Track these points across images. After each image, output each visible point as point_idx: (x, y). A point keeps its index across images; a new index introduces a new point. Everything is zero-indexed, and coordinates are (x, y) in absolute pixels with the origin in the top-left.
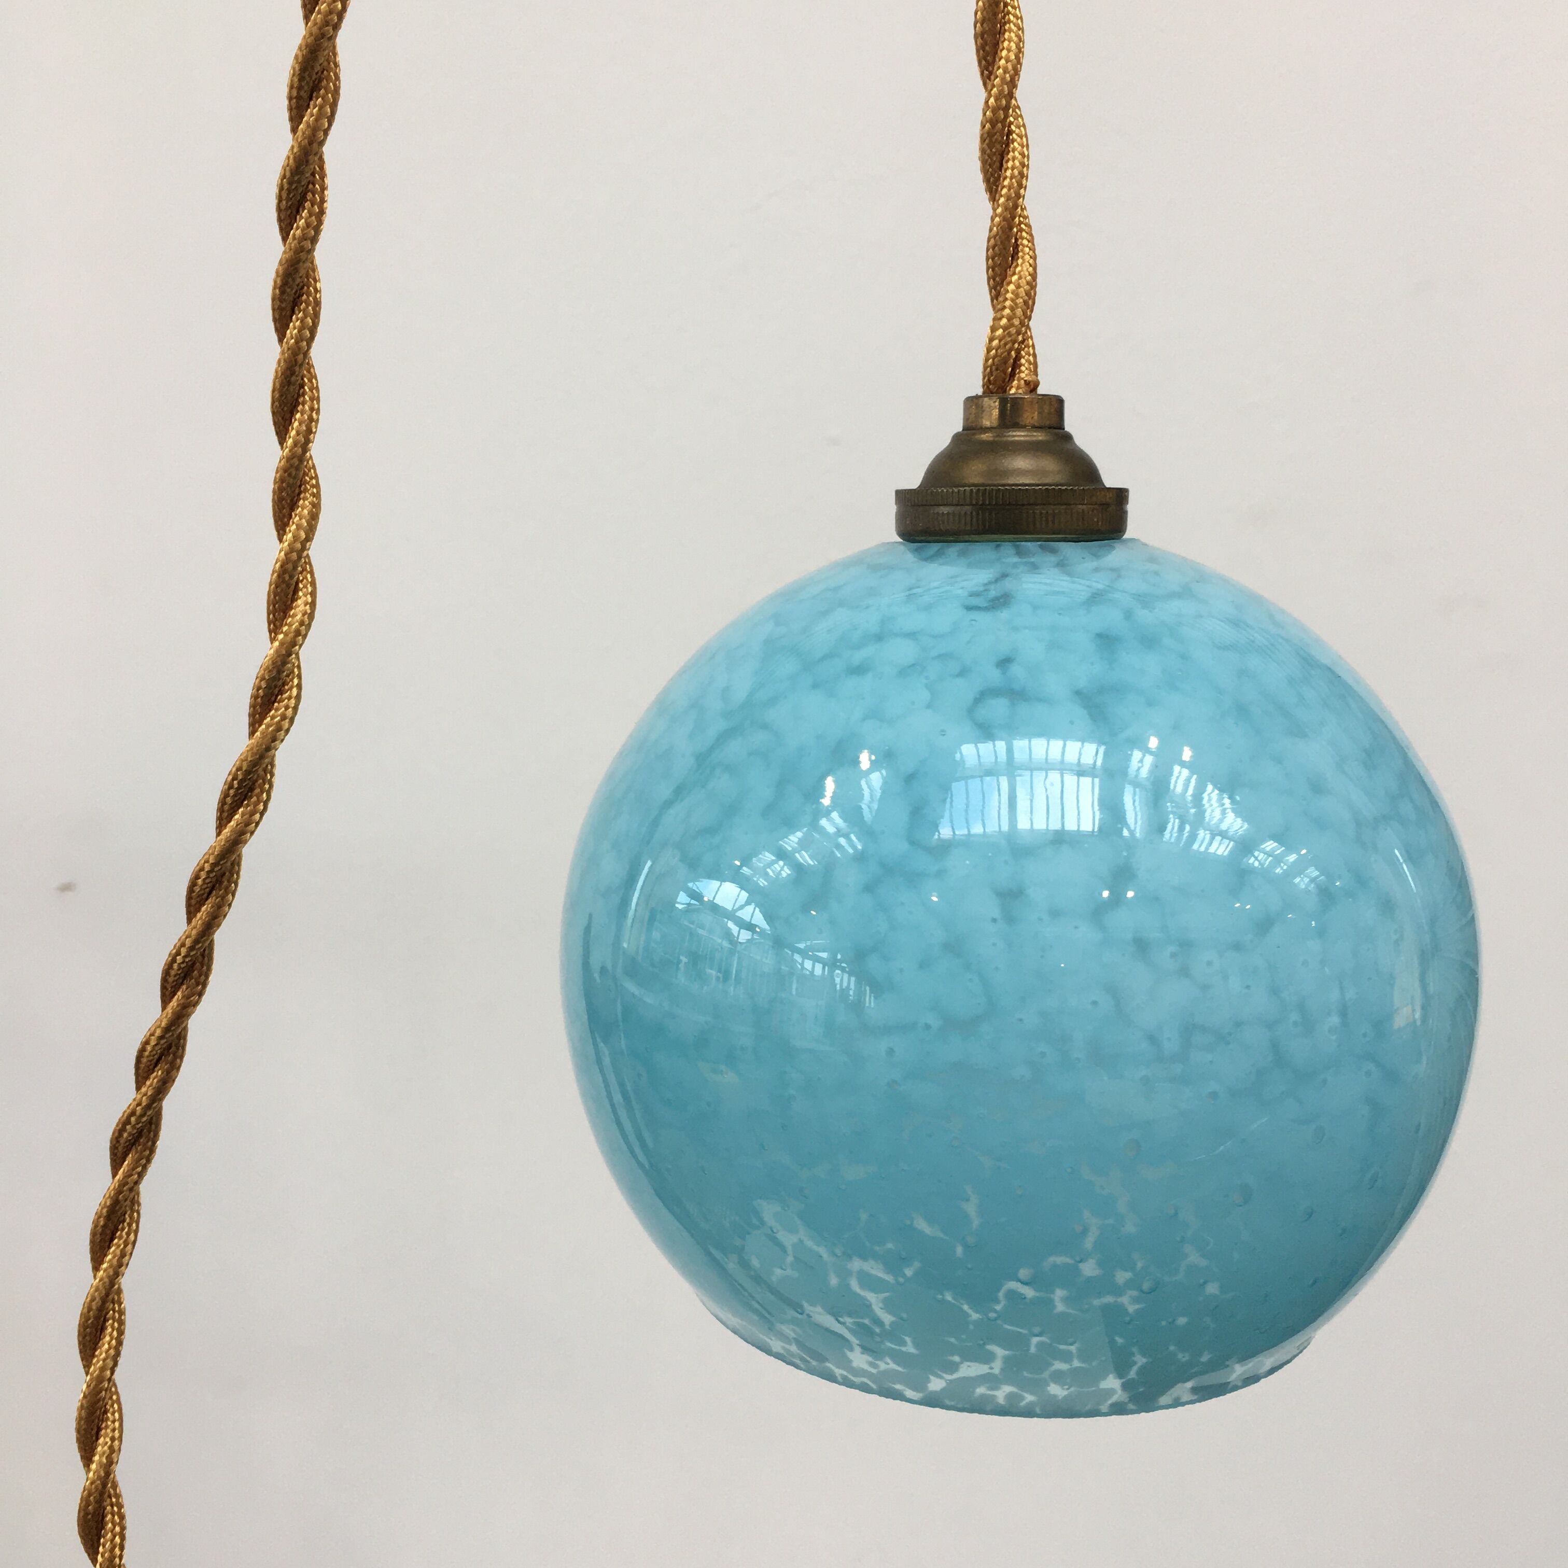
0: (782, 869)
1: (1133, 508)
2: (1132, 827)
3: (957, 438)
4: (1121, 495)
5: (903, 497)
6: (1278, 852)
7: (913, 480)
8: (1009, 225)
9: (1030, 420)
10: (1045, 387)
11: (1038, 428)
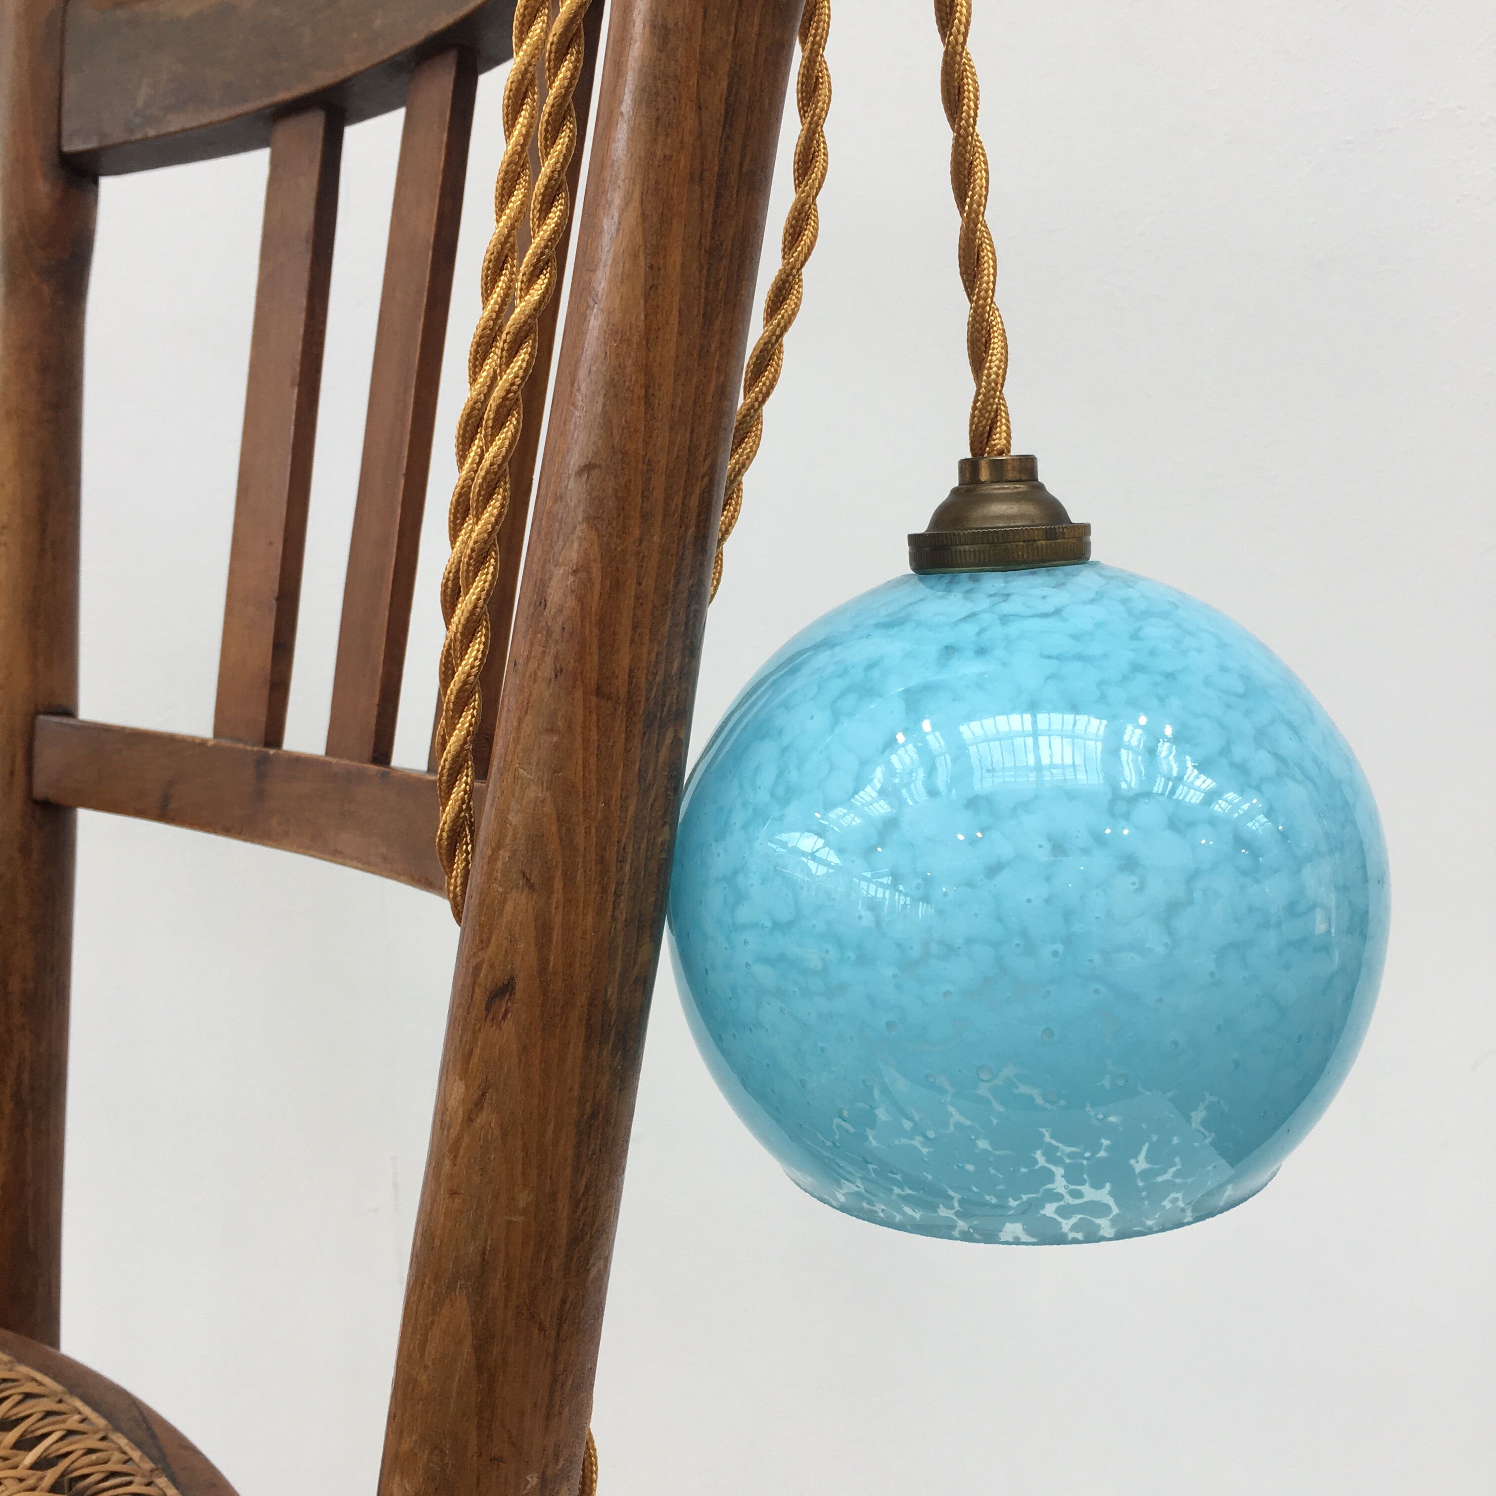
0: (853, 819)
1: (1094, 539)
2: (1129, 780)
3: (955, 492)
4: (1085, 529)
5: (915, 540)
6: (1236, 801)
7: (922, 526)
8: (982, 316)
9: (1010, 475)
10: (1017, 449)
11: (1019, 481)
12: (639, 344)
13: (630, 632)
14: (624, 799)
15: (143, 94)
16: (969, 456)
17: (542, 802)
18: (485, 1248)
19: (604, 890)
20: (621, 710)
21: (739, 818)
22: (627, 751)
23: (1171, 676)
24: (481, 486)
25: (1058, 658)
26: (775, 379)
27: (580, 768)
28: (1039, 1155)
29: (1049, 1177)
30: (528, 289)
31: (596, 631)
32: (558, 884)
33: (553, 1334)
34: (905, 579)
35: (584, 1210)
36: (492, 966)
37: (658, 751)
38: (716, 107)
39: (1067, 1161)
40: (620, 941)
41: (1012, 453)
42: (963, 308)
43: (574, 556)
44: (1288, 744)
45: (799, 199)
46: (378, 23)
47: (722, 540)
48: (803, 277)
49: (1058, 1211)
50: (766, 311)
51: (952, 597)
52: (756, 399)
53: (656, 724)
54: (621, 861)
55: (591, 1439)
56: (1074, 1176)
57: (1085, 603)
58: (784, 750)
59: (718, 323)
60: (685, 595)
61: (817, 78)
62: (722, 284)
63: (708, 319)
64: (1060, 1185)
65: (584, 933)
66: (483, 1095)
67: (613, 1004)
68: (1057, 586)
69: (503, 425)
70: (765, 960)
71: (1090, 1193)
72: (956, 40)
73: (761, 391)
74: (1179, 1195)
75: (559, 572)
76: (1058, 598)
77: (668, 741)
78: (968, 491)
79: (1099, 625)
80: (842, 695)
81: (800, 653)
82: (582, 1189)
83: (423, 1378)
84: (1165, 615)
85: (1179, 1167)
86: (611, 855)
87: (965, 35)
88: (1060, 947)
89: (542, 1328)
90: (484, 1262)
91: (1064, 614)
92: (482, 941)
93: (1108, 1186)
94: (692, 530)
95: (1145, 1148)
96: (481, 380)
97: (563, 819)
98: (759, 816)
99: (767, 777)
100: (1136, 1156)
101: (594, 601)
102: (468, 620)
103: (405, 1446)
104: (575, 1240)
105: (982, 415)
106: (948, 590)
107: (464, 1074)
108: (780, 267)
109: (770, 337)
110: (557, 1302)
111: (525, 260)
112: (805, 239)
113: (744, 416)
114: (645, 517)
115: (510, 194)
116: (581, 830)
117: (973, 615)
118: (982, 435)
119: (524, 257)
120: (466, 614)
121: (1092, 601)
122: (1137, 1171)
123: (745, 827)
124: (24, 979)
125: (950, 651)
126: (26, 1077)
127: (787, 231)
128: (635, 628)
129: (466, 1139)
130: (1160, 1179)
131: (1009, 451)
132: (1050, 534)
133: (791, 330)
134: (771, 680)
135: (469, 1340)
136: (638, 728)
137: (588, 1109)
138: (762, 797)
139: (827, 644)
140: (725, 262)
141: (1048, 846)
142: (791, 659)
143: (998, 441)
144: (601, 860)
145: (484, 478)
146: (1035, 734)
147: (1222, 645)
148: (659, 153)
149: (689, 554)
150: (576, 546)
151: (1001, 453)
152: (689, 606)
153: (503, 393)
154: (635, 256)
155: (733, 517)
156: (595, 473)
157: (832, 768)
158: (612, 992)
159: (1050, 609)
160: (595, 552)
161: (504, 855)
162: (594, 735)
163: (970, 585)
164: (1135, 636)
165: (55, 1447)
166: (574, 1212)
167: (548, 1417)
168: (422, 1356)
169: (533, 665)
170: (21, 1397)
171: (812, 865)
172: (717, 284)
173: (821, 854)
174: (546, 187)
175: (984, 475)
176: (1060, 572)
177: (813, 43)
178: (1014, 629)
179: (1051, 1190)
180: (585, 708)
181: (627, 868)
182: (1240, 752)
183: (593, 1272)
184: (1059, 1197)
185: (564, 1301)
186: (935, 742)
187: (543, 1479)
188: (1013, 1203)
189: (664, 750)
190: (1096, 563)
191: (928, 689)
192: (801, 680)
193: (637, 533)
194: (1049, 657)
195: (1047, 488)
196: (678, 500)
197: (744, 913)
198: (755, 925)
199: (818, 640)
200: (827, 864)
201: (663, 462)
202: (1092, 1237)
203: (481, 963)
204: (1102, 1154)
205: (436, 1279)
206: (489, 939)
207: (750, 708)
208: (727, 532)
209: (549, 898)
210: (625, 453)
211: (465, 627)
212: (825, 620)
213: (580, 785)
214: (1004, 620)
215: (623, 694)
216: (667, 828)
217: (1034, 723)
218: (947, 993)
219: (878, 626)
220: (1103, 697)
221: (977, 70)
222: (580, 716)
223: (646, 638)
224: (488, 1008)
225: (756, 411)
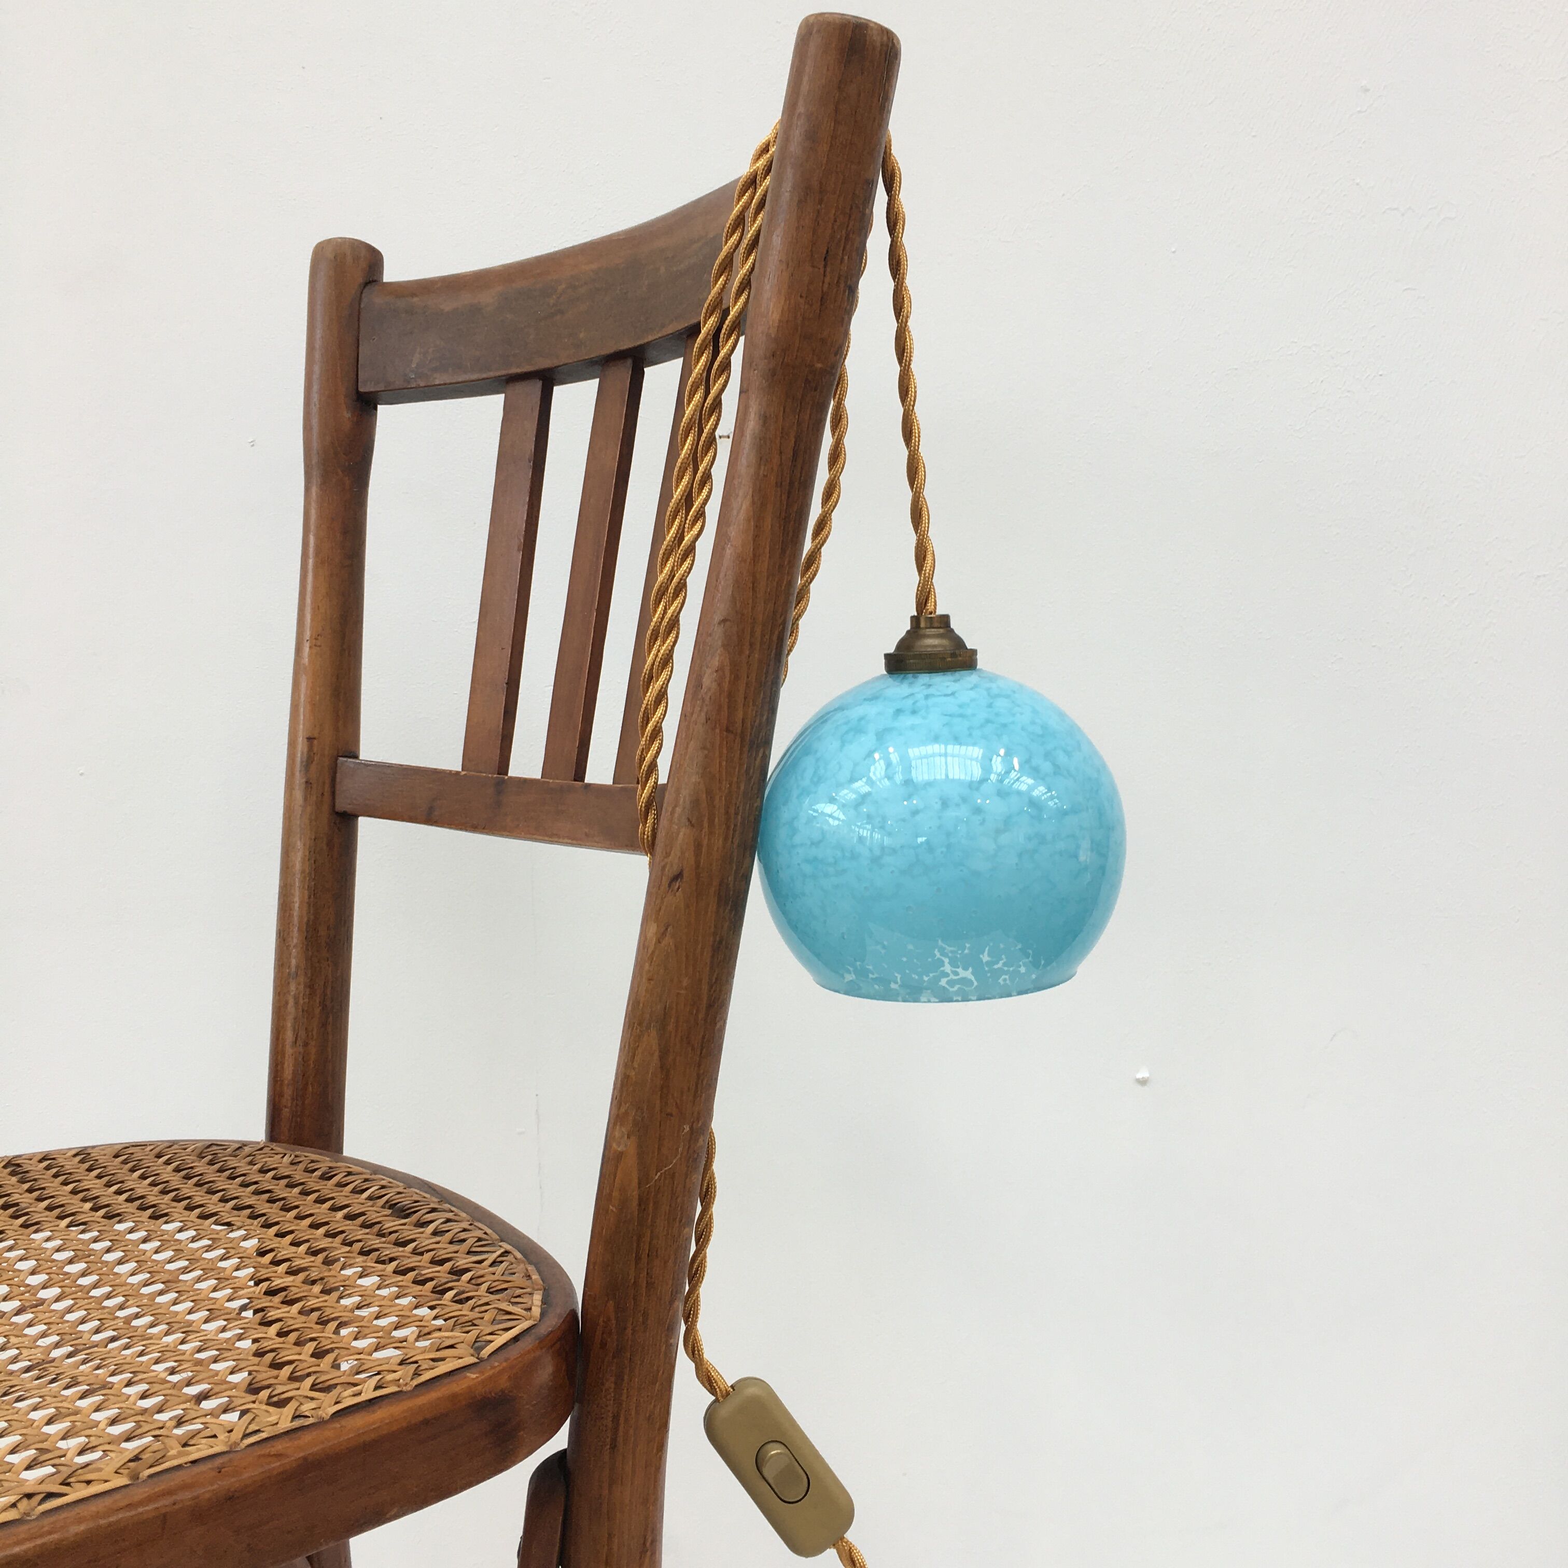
0: (851, 795)
1: (979, 657)
3: (908, 632)
4: (974, 652)
5: (887, 656)
7: (891, 649)
8: (922, 544)
9: (936, 624)
10: (940, 611)
11: (940, 628)
12: (750, 563)
13: (743, 700)
14: (738, 783)
15: (416, 359)
16: (916, 614)
17: (699, 783)
18: (666, 1006)
19: (728, 828)
20: (738, 740)
21: (795, 793)
22: (740, 759)
23: (1005, 726)
24: (666, 626)
25: (950, 715)
26: (817, 571)
27: (718, 765)
28: (936, 952)
29: (942, 964)
30: (692, 528)
31: (727, 700)
32: (706, 824)
33: (699, 1053)
34: (883, 676)
35: (714, 991)
36: (672, 866)
37: (755, 760)
38: (789, 453)
39: (950, 955)
40: (735, 854)
41: (937, 614)
42: (913, 538)
43: (717, 664)
44: (1062, 758)
45: (830, 477)
46: (582, 335)
47: (788, 654)
48: (832, 517)
49: (948, 983)
50: (813, 534)
51: (903, 686)
52: (807, 581)
53: (755, 746)
54: (736, 814)
55: (712, 1132)
56: (953, 963)
57: (967, 689)
58: (818, 760)
59: (788, 552)
60: (770, 683)
61: (841, 416)
62: (791, 534)
63: (783, 551)
64: (947, 968)
65: (718, 848)
66: (667, 929)
67: (731, 885)
68: (955, 681)
69: (678, 596)
70: (807, 861)
71: (963, 974)
72: (909, 408)
73: (809, 577)
74: (1007, 977)
75: (708, 671)
76: (955, 687)
77: (760, 755)
78: (915, 632)
79: (972, 700)
80: (847, 732)
81: (828, 713)
82: (714, 981)
83: (633, 1073)
84: (1007, 697)
85: (1005, 960)
86: (732, 811)
87: (913, 406)
88: (944, 849)
89: (693, 1049)
90: (665, 1014)
91: (957, 695)
92: (666, 853)
93: (970, 970)
94: (774, 651)
95: (987, 949)
96: (665, 572)
97: (709, 792)
98: (805, 792)
99: (809, 773)
100: (983, 953)
101: (726, 686)
102: (658, 694)
103: (623, 1110)
104: (710, 1006)
105: (921, 593)
106: (902, 682)
107: (657, 920)
108: (820, 512)
109: (814, 549)
110: (701, 1036)
111: (691, 513)
112: (834, 498)
113: (801, 590)
114: (751, 645)
115: (682, 478)
116: (717, 798)
117: (912, 694)
118: (921, 604)
119: (690, 511)
120: (657, 692)
121: (972, 689)
122: (984, 961)
123: (798, 797)
124: (328, 928)
125: (899, 712)
126: (329, 991)
127: (824, 494)
128: (745, 698)
129: (657, 952)
130: (996, 967)
131: (935, 612)
132: (953, 655)
133: (825, 545)
134: (813, 727)
135: (657, 1054)
136: (746, 749)
137: (718, 939)
138: (806, 782)
139: (841, 709)
140: (792, 523)
141: (940, 803)
142: (822, 717)
143: (930, 606)
144: (727, 813)
145: (668, 623)
146: (946, 755)
147: (1035, 711)
148: (761, 472)
149: (772, 663)
150: (717, 658)
151: (931, 613)
152: (772, 689)
153: (678, 580)
154: (749, 521)
155: (794, 642)
156: (728, 623)
157: (840, 768)
158: (731, 879)
159: (950, 692)
160: (727, 662)
161: (678, 810)
162: (725, 751)
163: (913, 679)
164: (990, 706)
165: (376, 1192)
166: (710, 991)
167: (695, 1096)
168: (633, 1062)
169: (695, 716)
170: (346, 1174)
171: (831, 820)
172: (788, 534)
173: (836, 815)
174: (702, 477)
175: (923, 625)
176: (957, 675)
177: (839, 398)
178: (931, 701)
179: (943, 971)
180: (720, 737)
181: (739, 817)
182: (1034, 762)
183: (718, 1026)
184: (947, 975)
185: (703, 1037)
186: (894, 758)
187: (691, 1128)
188: (926, 979)
189: (758, 760)
190: (980, 670)
191: (887, 730)
192: (828, 727)
193: (747, 652)
194: (946, 715)
195: (956, 631)
196: (767, 637)
197: (797, 839)
198: (802, 845)
199: (837, 706)
200: (838, 819)
201: (761, 619)
202: (966, 999)
203: (666, 864)
204: (966, 951)
205: (640, 1024)
206: (670, 853)
207: (802, 742)
208: (790, 650)
209: (701, 831)
210: (743, 615)
211: (656, 698)
212: (840, 697)
213: (717, 776)
214: (927, 697)
215: (739, 731)
216: (759, 799)
217: (946, 749)
218: (892, 872)
219: (865, 700)
220: (970, 735)
221: (920, 422)
222: (718, 742)
223: (751, 704)
224: (670, 886)
225: (807, 587)
